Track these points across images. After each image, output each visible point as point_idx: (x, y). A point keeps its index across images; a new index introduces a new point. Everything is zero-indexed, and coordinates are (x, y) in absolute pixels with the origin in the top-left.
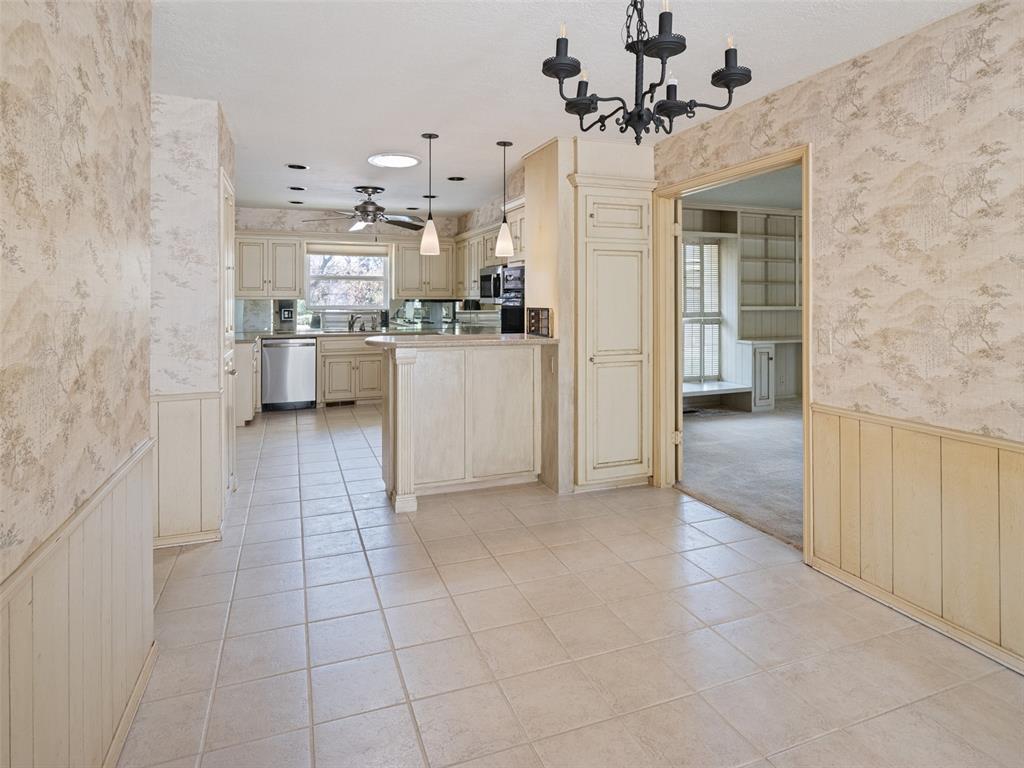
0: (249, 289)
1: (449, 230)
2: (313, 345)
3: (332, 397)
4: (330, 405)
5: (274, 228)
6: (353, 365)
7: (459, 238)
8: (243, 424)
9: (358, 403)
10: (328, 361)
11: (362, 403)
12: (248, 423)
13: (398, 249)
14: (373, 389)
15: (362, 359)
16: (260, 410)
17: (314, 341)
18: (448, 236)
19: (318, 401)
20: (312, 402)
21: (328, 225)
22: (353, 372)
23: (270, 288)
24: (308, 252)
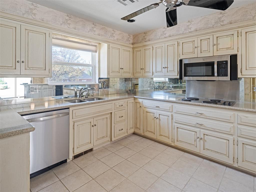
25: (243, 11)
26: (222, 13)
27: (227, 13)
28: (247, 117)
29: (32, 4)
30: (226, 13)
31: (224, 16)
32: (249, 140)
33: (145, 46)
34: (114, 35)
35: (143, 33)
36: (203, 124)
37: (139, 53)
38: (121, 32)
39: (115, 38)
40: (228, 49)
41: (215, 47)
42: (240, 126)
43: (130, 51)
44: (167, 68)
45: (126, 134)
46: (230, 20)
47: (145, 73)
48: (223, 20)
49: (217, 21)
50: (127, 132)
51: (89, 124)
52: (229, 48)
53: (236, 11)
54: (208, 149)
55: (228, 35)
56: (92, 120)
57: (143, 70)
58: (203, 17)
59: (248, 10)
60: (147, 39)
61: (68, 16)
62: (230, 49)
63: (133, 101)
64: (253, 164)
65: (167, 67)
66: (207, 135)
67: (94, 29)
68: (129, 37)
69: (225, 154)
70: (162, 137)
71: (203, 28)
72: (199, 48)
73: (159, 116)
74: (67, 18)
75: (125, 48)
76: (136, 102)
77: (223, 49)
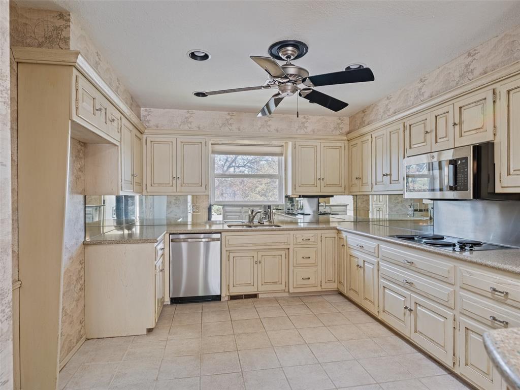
0: (159, 185)
1: (341, 128)
2: (217, 240)
3: (235, 291)
4: (233, 298)
5: (181, 127)
6: (256, 259)
7: (351, 136)
8: (145, 332)
9: (260, 296)
10: (232, 255)
11: (265, 296)
12: (150, 331)
13: (294, 147)
14: (275, 283)
15: (264, 253)
16: (169, 303)
17: (218, 236)
18: (342, 134)
19: (223, 295)
20: (217, 296)
21: (231, 125)
22: (256, 266)
23: (179, 185)
24: (213, 152)
25: (506, 43)
26: (472, 55)
27: (479, 52)
28: (471, 274)
29: (188, 112)
30: (477, 53)
31: (475, 59)
32: (477, 322)
33: (362, 135)
34: (306, 125)
35: (359, 112)
36: (414, 283)
37: (355, 149)
38: (322, 117)
39: (309, 129)
40: (478, 131)
41: (457, 127)
42: (462, 293)
43: (341, 147)
44: (391, 175)
45: (319, 289)
46: (485, 68)
47: (362, 185)
48: (473, 68)
49: (463, 72)
50: (321, 286)
51: (251, 259)
52: (479, 129)
53: (495, 46)
54: (421, 333)
55: (478, 101)
56: (255, 255)
57: (361, 180)
58: (440, 69)
59: (515, 39)
60: (366, 122)
61: (229, 114)
62: (481, 130)
63: (336, 235)
64: (481, 372)
65: (388, 173)
66: (420, 305)
67: (269, 123)
68: (339, 121)
69: (442, 345)
70: (367, 301)
71: (441, 91)
72: (433, 134)
73: (364, 264)
74: (228, 117)
75: (328, 144)
76: (340, 238)
77: (470, 131)
